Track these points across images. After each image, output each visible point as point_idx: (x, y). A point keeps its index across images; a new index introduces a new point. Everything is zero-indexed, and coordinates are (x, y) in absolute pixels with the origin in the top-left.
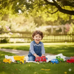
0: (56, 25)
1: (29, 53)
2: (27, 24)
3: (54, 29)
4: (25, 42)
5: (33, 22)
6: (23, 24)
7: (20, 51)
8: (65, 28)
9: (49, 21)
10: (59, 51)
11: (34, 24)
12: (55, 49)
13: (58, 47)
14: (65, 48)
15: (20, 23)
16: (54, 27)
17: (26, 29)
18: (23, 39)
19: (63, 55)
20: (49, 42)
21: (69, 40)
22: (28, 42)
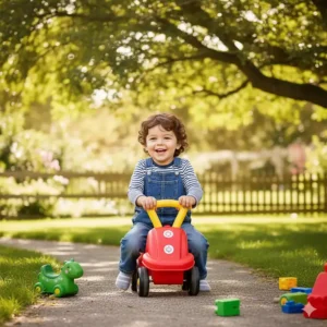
4: (119, 215)
16: (243, 156)
17: (125, 161)
20: (224, 213)
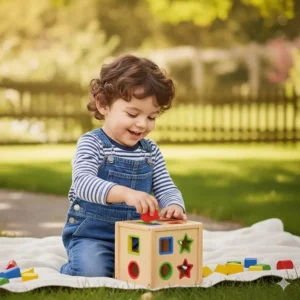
0: (219, 44)
1: (72, 220)
2: (57, 39)
3: (209, 67)
5: (94, 25)
6: (37, 37)
7: (16, 196)
8: (264, 64)
9: (183, 24)
10: (253, 199)
11: (102, 36)
12: (221, 183)
13: (234, 170)
14: (280, 178)
15: (23, 34)
18: (34, 120)
19: (286, 229)
21: (285, 130)
22: (62, 142)
